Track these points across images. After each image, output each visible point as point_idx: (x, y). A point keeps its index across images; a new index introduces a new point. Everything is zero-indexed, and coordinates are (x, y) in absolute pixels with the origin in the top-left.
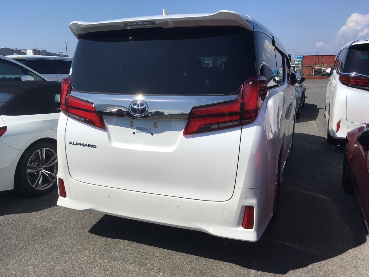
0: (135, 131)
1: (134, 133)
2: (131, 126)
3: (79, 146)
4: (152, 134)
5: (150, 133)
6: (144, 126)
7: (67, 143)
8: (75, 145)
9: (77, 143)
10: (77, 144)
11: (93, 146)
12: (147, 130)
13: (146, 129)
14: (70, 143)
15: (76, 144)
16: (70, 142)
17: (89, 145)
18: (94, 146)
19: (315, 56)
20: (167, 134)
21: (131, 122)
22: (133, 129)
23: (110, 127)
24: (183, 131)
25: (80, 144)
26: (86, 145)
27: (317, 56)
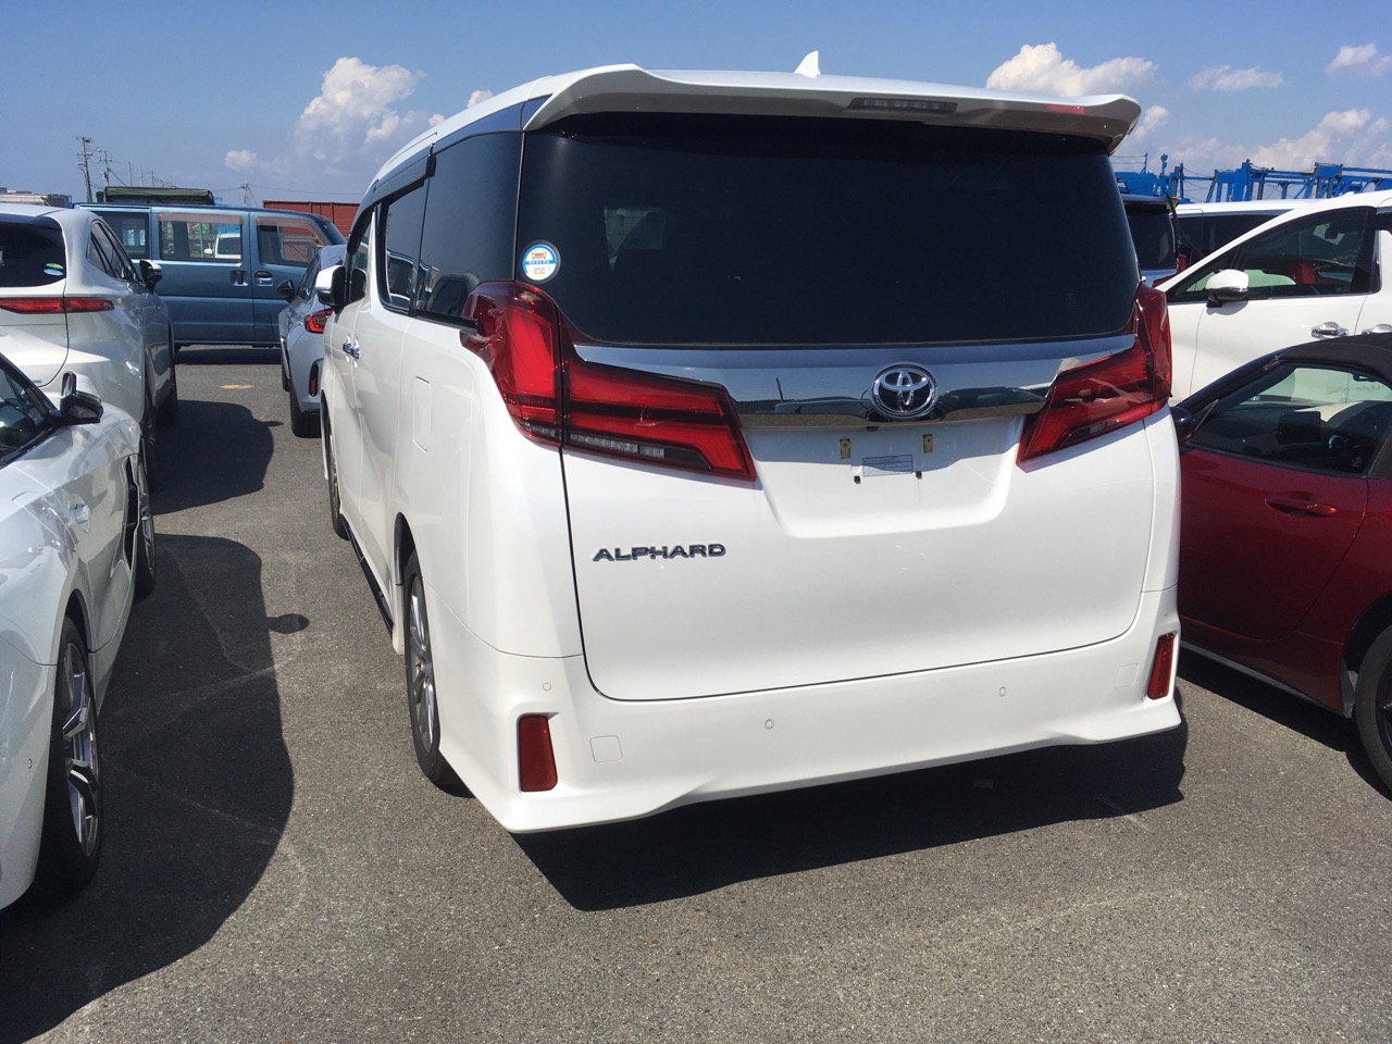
0: (859, 470)
1: (857, 479)
2: (846, 457)
3: (645, 559)
4: (919, 475)
5: (912, 471)
6: (891, 452)
7: (585, 555)
8: (627, 557)
9: (634, 550)
10: (636, 552)
11: (712, 547)
12: (898, 462)
13: (896, 459)
14: (603, 554)
15: (630, 552)
16: (602, 551)
17: (691, 547)
18: (716, 550)
19: (308, 203)
20: (966, 467)
21: (845, 442)
22: (855, 464)
23: (764, 468)
24: (1014, 451)
25: (653, 552)
26: (678, 551)
27: (313, 204)
